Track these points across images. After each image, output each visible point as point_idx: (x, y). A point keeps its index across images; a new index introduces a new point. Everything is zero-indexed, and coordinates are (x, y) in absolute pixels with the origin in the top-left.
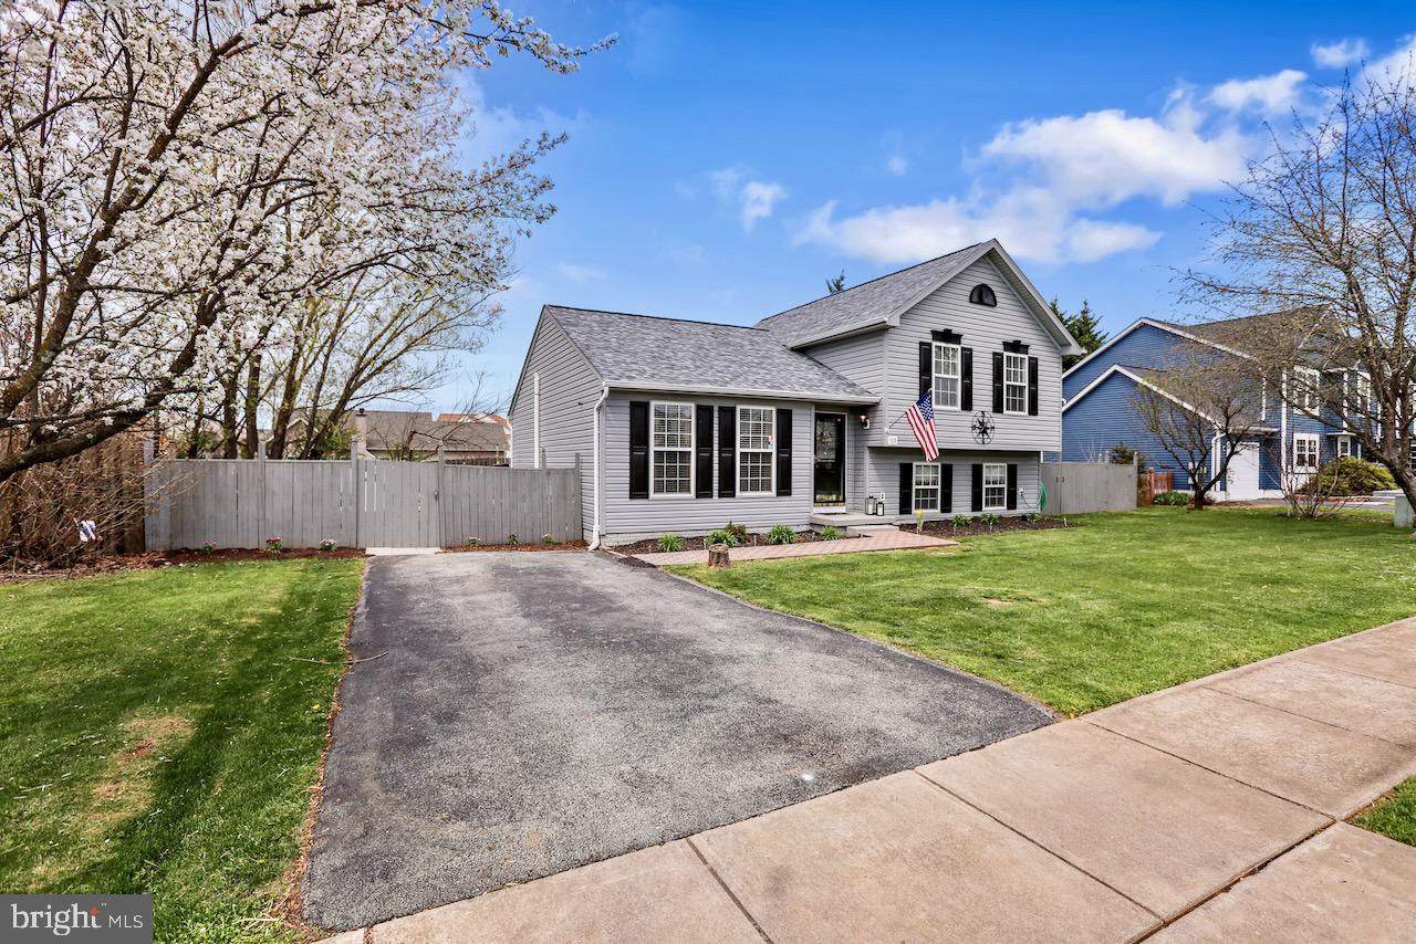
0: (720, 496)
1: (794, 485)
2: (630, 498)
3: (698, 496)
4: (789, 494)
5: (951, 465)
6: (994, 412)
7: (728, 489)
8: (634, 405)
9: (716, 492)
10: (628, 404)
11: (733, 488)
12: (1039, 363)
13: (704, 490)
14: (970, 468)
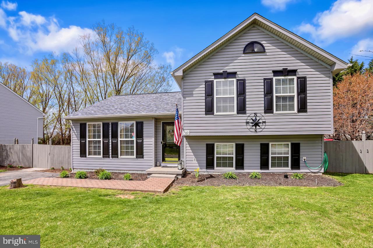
0: (112, 157)
1: (144, 154)
2: (81, 156)
3: (103, 157)
4: (143, 157)
5: (243, 144)
6: (265, 113)
7: (115, 154)
8: (81, 125)
9: (111, 156)
10: (79, 125)
11: (117, 154)
12: (308, 79)
13: (106, 154)
14: (259, 146)
